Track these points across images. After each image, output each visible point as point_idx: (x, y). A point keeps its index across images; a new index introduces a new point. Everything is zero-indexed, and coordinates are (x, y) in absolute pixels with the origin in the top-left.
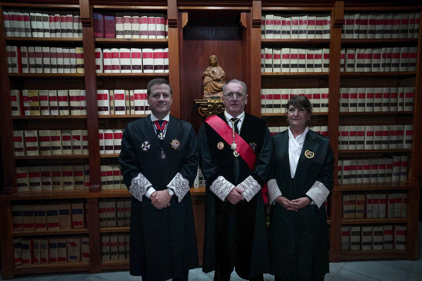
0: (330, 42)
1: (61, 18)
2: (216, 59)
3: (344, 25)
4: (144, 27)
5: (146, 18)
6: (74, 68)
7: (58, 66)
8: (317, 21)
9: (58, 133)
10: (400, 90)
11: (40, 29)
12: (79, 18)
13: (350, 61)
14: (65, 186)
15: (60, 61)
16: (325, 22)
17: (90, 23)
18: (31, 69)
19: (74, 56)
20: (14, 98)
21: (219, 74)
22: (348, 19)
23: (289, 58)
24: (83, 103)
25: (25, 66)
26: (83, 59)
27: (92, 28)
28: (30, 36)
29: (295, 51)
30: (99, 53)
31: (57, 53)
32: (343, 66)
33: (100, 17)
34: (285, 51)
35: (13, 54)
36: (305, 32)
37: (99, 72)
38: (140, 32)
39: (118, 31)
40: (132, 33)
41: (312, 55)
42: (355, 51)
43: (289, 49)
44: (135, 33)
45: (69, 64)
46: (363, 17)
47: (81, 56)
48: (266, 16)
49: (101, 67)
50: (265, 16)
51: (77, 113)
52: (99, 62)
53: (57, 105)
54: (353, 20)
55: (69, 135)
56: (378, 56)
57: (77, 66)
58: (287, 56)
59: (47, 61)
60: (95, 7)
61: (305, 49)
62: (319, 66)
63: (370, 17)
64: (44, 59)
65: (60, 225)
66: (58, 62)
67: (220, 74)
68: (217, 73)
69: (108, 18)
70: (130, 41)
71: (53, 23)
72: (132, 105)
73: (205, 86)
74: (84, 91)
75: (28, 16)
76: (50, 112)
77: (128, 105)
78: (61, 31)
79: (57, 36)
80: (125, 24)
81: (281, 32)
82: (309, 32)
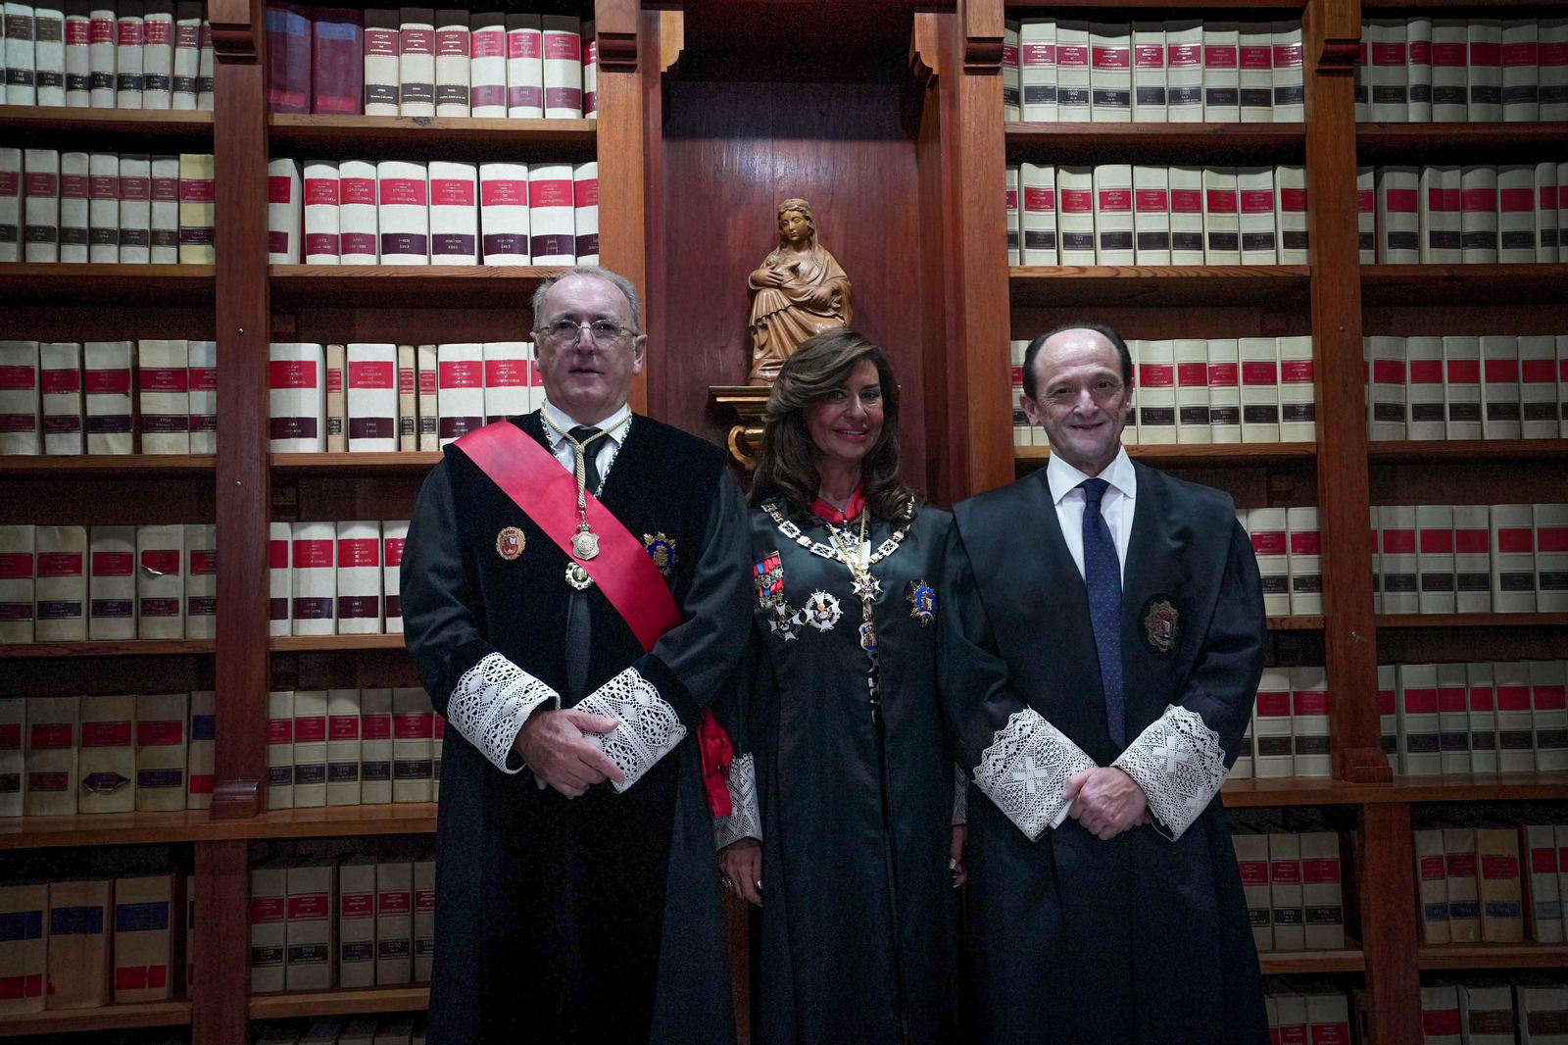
0: (1305, 136)
1: (120, 26)
2: (808, 214)
3: (1363, 67)
4: (488, 70)
5: (501, 34)
6: (169, 243)
8: (1245, 51)
9: (75, 539)
11: (17, 71)
12: (201, 28)
13: (1398, 222)
14: (88, 794)
15: (106, 213)
16: (1281, 56)
17: (248, 45)
19: (170, 193)
21: (820, 279)
22: (1378, 40)
23: (1128, 208)
24: (200, 403)
26: (212, 206)
27: (258, 69)
29: (1152, 178)
30: (286, 181)
31: (92, 179)
32: (1369, 241)
33: (296, 24)
34: (1112, 176)
36: (1195, 95)
37: (285, 261)
38: (474, 91)
39: (374, 88)
40: (438, 94)
41: (1231, 195)
42: (1417, 176)
43: (1127, 168)
44: (452, 94)
45: (147, 227)
46: (1444, 35)
47: (205, 191)
48: (1024, 27)
49: (293, 243)
50: (1018, 30)
51: (170, 446)
52: (282, 218)
53: (76, 411)
54: (1400, 48)
55: (125, 547)
56: (1520, 200)
57: (181, 237)
58: (1120, 200)
59: (42, 211)
61: (1198, 170)
62: (1266, 241)
63: (1472, 34)
64: (32, 201)
65: (51, 990)
66: (93, 216)
67: (827, 278)
68: (812, 276)
69: (332, 31)
70: (428, 127)
71: (81, 48)
72: (427, 411)
73: (760, 331)
74: (208, 349)
76: (43, 442)
77: (409, 412)
78: (115, 82)
79: (99, 101)
80: (406, 56)
81: (1091, 97)
82: (1214, 96)
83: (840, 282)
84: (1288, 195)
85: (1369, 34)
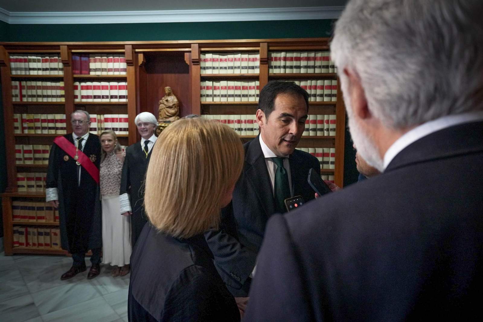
0: (260, 76)
1: (50, 59)
2: (170, 90)
3: (272, 62)
4: (110, 65)
5: (112, 58)
7: (48, 96)
8: (249, 59)
10: (326, 117)
11: (35, 68)
12: (61, 59)
15: (49, 92)
16: (256, 59)
17: (69, 63)
18: (29, 98)
19: (59, 88)
20: (16, 120)
21: (172, 102)
24: (64, 125)
25: (24, 96)
26: (64, 91)
27: (70, 68)
28: (28, 74)
29: (231, 84)
30: (77, 86)
31: (47, 86)
33: (78, 58)
34: (223, 83)
35: (16, 87)
36: (239, 67)
37: (77, 100)
38: (108, 69)
39: (91, 69)
40: (102, 70)
41: (247, 86)
43: (226, 82)
44: (104, 70)
45: (56, 95)
46: (289, 55)
47: (63, 88)
48: (206, 55)
49: (79, 97)
51: (61, 132)
52: (77, 92)
53: (47, 126)
54: (280, 58)
57: (60, 96)
58: (225, 88)
59: (39, 92)
60: (73, 51)
61: (241, 82)
62: (253, 96)
63: (295, 55)
64: (38, 90)
66: (47, 93)
68: (170, 101)
69: (84, 59)
70: (99, 77)
71: (44, 64)
72: (103, 126)
74: (65, 116)
75: (27, 59)
76: (42, 131)
77: (99, 127)
78: (50, 69)
79: (47, 73)
80: (96, 63)
81: (219, 68)
82: (243, 68)
83: (175, 103)
84: (257, 87)
85: (274, 55)
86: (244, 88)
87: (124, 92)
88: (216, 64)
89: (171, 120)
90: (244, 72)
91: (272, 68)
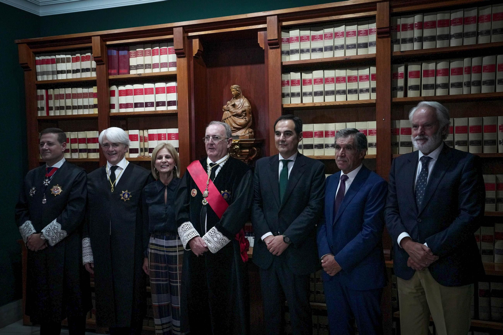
0: (376, 58)
1: (82, 57)
2: (238, 89)
3: (398, 33)
4: (156, 59)
5: (158, 49)
6: (92, 108)
7: (79, 107)
8: (359, 31)
10: (501, 120)
11: (63, 70)
15: (80, 102)
16: (370, 32)
17: (102, 61)
18: (56, 111)
19: (92, 96)
21: (241, 107)
22: (404, 23)
23: (322, 83)
24: (96, 146)
25: (51, 109)
26: (97, 99)
27: (105, 66)
28: (56, 79)
29: (330, 74)
30: (114, 91)
31: (78, 94)
32: (402, 89)
33: (114, 53)
34: (318, 74)
35: (42, 98)
36: (342, 47)
37: (114, 111)
38: (153, 64)
39: (131, 66)
40: (145, 66)
41: (356, 77)
42: (420, 66)
43: (322, 71)
44: (148, 66)
45: (88, 104)
46: (428, 18)
47: (96, 95)
48: (290, 32)
49: (117, 106)
51: (93, 156)
52: (114, 100)
53: (77, 148)
54: (412, 25)
56: (458, 71)
57: (94, 106)
58: (320, 81)
59: (69, 102)
60: (108, 43)
61: (345, 70)
62: (366, 91)
63: (439, 17)
64: (67, 100)
66: (78, 103)
67: (243, 107)
68: (239, 106)
69: (122, 53)
70: (141, 76)
71: (74, 64)
72: (146, 147)
75: (54, 59)
76: (71, 155)
77: (142, 147)
78: (81, 71)
79: (78, 76)
80: (138, 58)
81: (311, 51)
82: (349, 47)
83: (246, 108)
84: (373, 75)
85: (401, 21)
86: (350, 79)
87: (173, 97)
88: (305, 45)
89: (239, 135)
90: (351, 53)
91: (399, 44)
